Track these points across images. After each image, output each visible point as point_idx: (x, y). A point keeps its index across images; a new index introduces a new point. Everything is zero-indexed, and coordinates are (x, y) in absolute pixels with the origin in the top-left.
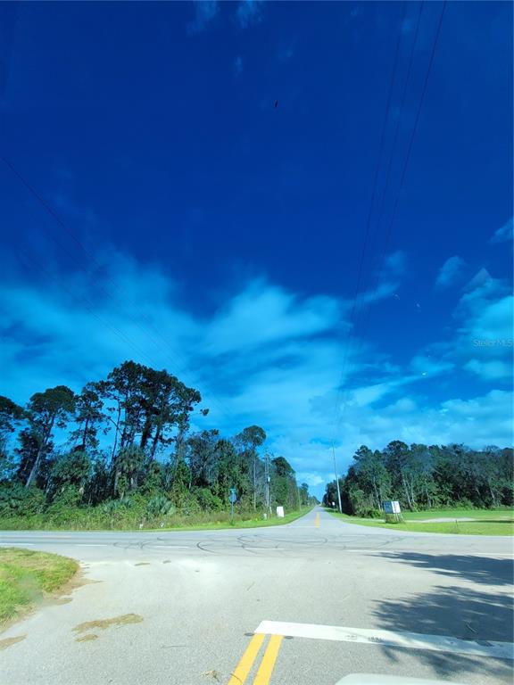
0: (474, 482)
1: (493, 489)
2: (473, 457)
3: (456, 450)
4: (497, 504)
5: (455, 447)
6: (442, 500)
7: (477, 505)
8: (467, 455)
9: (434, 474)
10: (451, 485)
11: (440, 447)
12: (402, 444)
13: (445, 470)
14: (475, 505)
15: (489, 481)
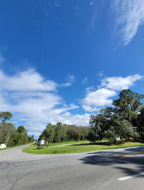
0: (76, 134)
1: (79, 136)
2: (77, 128)
3: (74, 126)
4: (79, 140)
5: (74, 125)
6: (67, 139)
7: (75, 140)
8: (76, 127)
9: (67, 132)
10: (70, 135)
11: (71, 125)
12: (61, 123)
13: (70, 131)
14: (74, 140)
15: (79, 134)
